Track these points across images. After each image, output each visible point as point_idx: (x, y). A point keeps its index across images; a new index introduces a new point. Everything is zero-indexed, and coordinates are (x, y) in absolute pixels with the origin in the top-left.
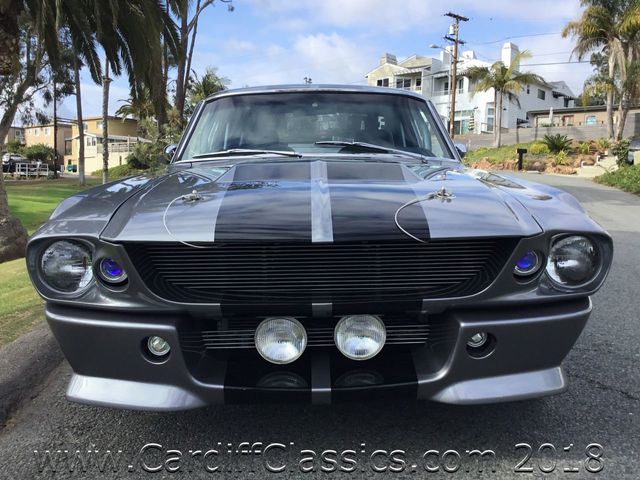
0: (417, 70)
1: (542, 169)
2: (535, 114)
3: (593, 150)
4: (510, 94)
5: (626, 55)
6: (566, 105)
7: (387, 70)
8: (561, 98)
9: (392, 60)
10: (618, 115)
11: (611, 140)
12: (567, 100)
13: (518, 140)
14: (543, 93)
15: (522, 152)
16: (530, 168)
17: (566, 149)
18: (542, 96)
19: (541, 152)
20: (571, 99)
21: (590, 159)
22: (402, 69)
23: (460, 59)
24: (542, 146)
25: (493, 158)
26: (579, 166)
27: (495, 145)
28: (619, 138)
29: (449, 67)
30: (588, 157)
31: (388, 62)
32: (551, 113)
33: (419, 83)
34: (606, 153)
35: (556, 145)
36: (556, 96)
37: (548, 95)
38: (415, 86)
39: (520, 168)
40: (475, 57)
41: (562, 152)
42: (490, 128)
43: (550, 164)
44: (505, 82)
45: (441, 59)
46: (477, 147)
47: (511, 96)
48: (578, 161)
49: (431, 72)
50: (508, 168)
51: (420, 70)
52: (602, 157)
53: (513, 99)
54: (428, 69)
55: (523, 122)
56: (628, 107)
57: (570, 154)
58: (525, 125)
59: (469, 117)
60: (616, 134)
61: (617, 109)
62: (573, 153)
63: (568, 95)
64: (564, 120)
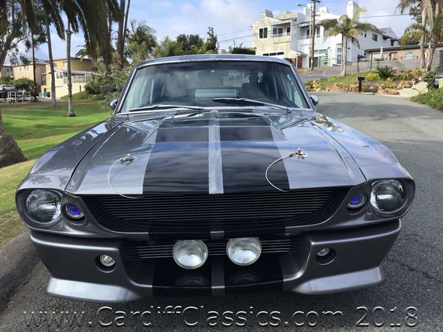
0: (287, 22)
1: (375, 91)
2: (371, 52)
3: (411, 77)
4: (353, 38)
5: (434, 10)
6: (392, 44)
7: (266, 22)
8: (389, 40)
9: (269, 14)
10: (428, 52)
11: (423, 70)
12: (393, 41)
13: (358, 71)
14: (376, 36)
15: (361, 79)
16: (367, 90)
17: (392, 76)
18: (375, 38)
19: (374, 78)
20: (396, 40)
21: (409, 83)
22: (276, 20)
23: (317, 13)
24: (376, 74)
25: (341, 83)
26: (401, 88)
27: (343, 74)
28: (429, 69)
29: (309, 19)
30: (407, 82)
31: (267, 16)
32: (382, 50)
33: (288, 31)
34: (420, 79)
35: (385, 74)
36: (385, 38)
37: (380, 38)
38: (286, 33)
39: (360, 91)
40: (328, 12)
41: (389, 79)
42: (339, 62)
43: (380, 87)
44: (349, 29)
45: (304, 13)
46: (330, 76)
47: (353, 39)
48: (400, 85)
49: (297, 23)
50: (351, 91)
51: (290, 21)
52: (417, 82)
53: (355, 42)
54: (295, 20)
55: (362, 57)
56: (435, 46)
57: (394, 80)
58: (363, 59)
59: (324, 55)
60: (427, 66)
61: (427, 47)
62: (397, 79)
63: (393, 37)
64: (390, 55)
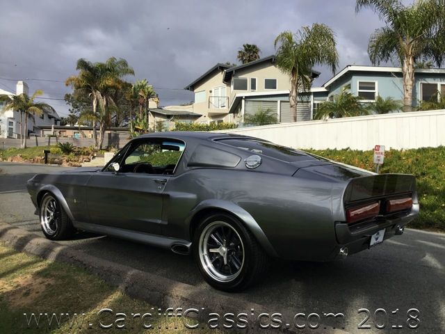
1: (60, 163)
2: (41, 128)
3: (88, 153)
8: (53, 119)
12: (56, 121)
13: (37, 145)
14: (43, 115)
15: (47, 152)
16: (53, 163)
17: (73, 151)
19: (57, 152)
20: (58, 120)
21: (88, 158)
24: (58, 149)
25: (25, 155)
26: (81, 162)
27: (23, 146)
28: (101, 147)
30: (85, 157)
32: (53, 128)
34: (95, 155)
35: (67, 149)
36: (50, 117)
37: (45, 117)
39: (46, 162)
41: (72, 154)
42: (10, 134)
43: (64, 160)
44: (29, 107)
47: (30, 116)
48: (81, 159)
50: (37, 162)
52: (94, 157)
55: (31, 132)
56: (105, 129)
57: (76, 155)
60: (99, 144)
62: (78, 154)
63: (57, 117)
64: (60, 133)
